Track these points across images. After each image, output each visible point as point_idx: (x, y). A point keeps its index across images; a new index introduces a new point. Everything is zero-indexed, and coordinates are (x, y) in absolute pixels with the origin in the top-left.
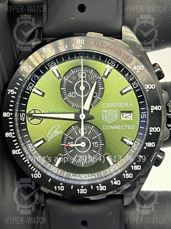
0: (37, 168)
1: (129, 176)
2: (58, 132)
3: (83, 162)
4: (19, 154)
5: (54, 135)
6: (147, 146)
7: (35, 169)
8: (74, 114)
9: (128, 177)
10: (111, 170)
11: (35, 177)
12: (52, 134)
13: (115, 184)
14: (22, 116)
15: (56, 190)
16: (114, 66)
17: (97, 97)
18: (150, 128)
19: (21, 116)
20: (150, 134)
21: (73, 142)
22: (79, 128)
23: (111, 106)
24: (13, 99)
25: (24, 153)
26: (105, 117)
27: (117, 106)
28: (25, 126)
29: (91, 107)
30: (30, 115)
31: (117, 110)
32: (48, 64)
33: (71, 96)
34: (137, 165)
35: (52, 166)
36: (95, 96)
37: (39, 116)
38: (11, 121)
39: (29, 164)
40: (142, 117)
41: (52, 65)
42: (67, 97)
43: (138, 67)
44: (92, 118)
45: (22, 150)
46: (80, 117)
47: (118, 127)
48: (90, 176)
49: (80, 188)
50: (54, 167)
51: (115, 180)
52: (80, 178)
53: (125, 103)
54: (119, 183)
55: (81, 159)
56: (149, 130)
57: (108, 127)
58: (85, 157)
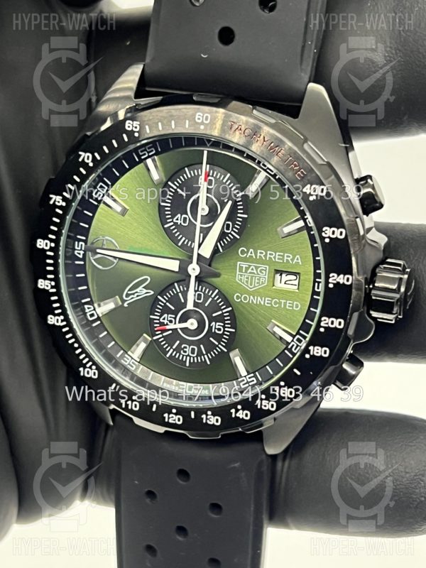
0: (91, 359)
1: (268, 405)
2: (145, 291)
3: (188, 358)
4: (59, 326)
5: (138, 296)
6: (311, 353)
7: (87, 360)
8: (178, 262)
9: (266, 408)
10: (241, 384)
11: (86, 375)
12: (133, 294)
13: (239, 417)
14: (78, 246)
15: (124, 406)
16: (272, 173)
17: (232, 232)
18: (323, 319)
19: (76, 248)
20: (322, 330)
21: (174, 316)
23: (256, 256)
24: (58, 216)
25: (69, 324)
26: (241, 275)
27: (270, 258)
28: (83, 269)
29: (216, 251)
31: (268, 267)
32: (139, 151)
33: (179, 222)
34: (288, 388)
35: (126, 355)
36: (227, 229)
38: (50, 257)
39: (77, 349)
40: (318, 288)
41: (148, 153)
42: (172, 223)
44: (217, 275)
45: (66, 319)
46: (190, 269)
47: (265, 302)
49: (170, 413)
50: (130, 358)
51: (239, 410)
52: (180, 388)
53: (286, 255)
54: (246, 415)
55: (185, 352)
56: (320, 321)
57: (245, 298)
58: (193, 350)
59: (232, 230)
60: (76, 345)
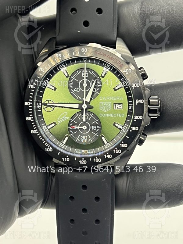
0: (49, 144)
1: (118, 151)
2: (66, 118)
3: (84, 141)
4: (36, 134)
5: (63, 120)
6: (132, 130)
7: (48, 145)
8: (78, 105)
9: (118, 153)
10: (105, 147)
11: (48, 151)
12: (61, 119)
13: (108, 158)
15: (63, 160)
16: (109, 69)
17: (96, 92)
18: (135, 116)
19: (38, 105)
20: (135, 120)
21: (77, 126)
22: (82, 115)
23: (106, 99)
24: (32, 92)
25: (40, 132)
26: (101, 107)
27: (111, 99)
28: (41, 113)
29: (91, 99)
30: (45, 104)
31: (111, 102)
32: (59, 66)
33: (76, 91)
34: (125, 144)
35: (61, 143)
36: (95, 91)
37: (52, 106)
38: (30, 108)
39: (44, 141)
40: (130, 108)
41: (63, 67)
42: (73, 92)
43: (127, 71)
44: (92, 107)
45: (38, 131)
46: (83, 106)
47: (111, 115)
48: (89, 151)
49: (82, 160)
50: (62, 144)
51: (107, 155)
52: (82, 152)
53: (117, 97)
54: (110, 156)
55: (83, 139)
56: (134, 117)
57: (104, 115)
58: (86, 137)
59: (96, 91)
60: (43, 140)
